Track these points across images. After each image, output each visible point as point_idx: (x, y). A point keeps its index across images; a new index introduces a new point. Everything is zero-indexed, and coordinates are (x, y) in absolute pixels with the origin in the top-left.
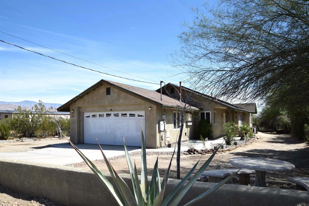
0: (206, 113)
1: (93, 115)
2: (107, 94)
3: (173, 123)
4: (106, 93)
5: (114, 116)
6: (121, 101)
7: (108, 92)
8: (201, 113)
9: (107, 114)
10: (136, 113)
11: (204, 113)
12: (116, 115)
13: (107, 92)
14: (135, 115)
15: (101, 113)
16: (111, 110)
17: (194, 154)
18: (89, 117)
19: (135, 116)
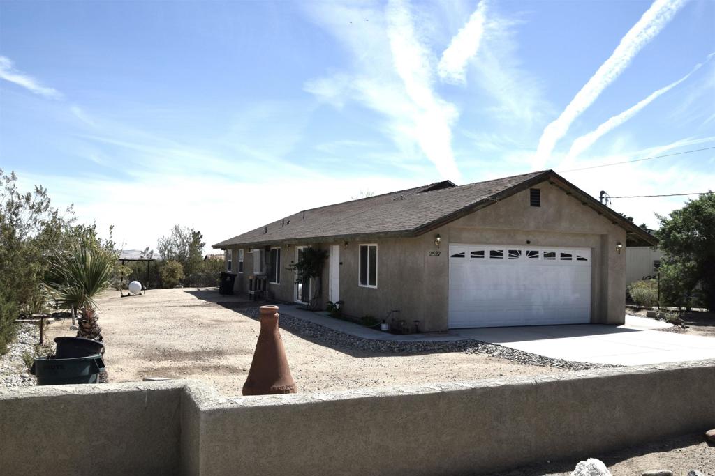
1: (473, 253)
2: (532, 206)
4: (530, 200)
5: (527, 258)
6: (564, 225)
7: (535, 200)
9: (510, 252)
10: (574, 253)
12: (533, 254)
14: (571, 256)
15: (496, 249)
16: (528, 242)
18: (463, 256)
19: (571, 259)
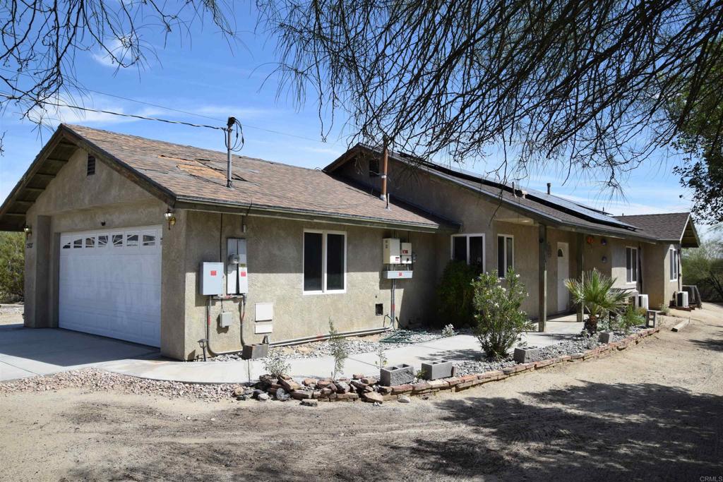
0: (471, 238)
1: (75, 243)
2: (89, 174)
3: (297, 271)
4: (87, 167)
7: (92, 166)
8: (456, 239)
9: (100, 239)
10: (141, 232)
11: (465, 238)
13: (89, 166)
15: (90, 236)
16: (104, 224)
17: (275, 397)
18: (69, 247)
